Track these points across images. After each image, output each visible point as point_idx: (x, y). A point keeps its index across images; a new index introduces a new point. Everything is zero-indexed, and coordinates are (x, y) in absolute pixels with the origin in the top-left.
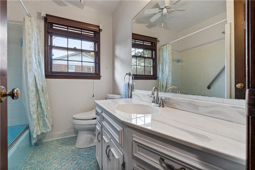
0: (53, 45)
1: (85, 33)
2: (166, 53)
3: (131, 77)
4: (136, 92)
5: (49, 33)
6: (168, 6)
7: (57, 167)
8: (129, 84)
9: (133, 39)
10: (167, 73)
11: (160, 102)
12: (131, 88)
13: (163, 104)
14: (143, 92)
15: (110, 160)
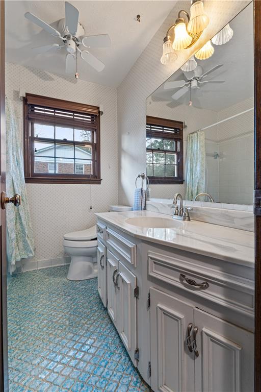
0: (35, 136)
1: (78, 117)
2: (197, 144)
3: (145, 181)
4: (152, 201)
5: (29, 119)
6: (198, 76)
7: (46, 303)
8: (142, 191)
9: (147, 124)
10: (199, 175)
11: (185, 214)
12: (145, 196)
13: (188, 216)
14: (161, 201)
15: (119, 288)
